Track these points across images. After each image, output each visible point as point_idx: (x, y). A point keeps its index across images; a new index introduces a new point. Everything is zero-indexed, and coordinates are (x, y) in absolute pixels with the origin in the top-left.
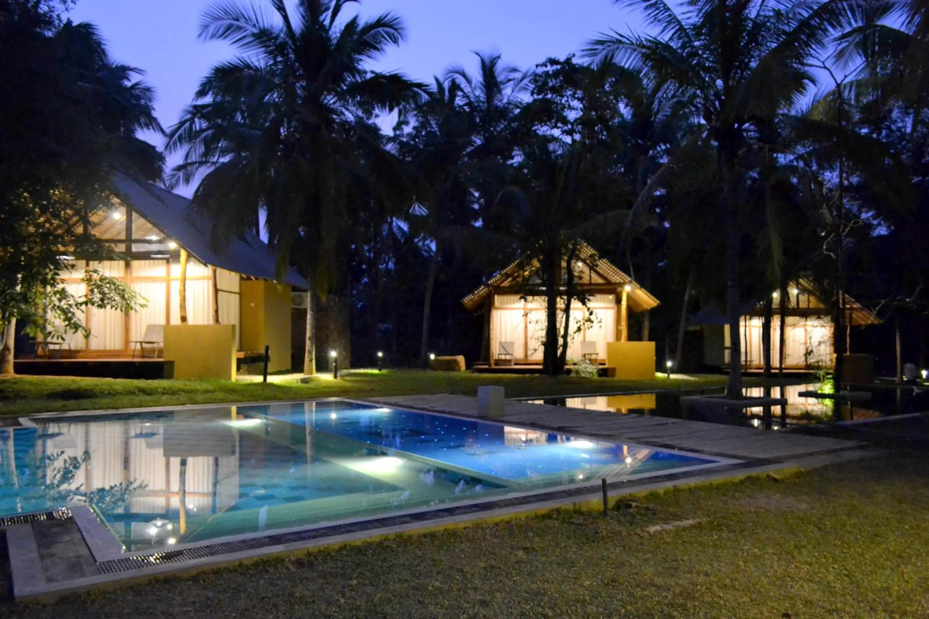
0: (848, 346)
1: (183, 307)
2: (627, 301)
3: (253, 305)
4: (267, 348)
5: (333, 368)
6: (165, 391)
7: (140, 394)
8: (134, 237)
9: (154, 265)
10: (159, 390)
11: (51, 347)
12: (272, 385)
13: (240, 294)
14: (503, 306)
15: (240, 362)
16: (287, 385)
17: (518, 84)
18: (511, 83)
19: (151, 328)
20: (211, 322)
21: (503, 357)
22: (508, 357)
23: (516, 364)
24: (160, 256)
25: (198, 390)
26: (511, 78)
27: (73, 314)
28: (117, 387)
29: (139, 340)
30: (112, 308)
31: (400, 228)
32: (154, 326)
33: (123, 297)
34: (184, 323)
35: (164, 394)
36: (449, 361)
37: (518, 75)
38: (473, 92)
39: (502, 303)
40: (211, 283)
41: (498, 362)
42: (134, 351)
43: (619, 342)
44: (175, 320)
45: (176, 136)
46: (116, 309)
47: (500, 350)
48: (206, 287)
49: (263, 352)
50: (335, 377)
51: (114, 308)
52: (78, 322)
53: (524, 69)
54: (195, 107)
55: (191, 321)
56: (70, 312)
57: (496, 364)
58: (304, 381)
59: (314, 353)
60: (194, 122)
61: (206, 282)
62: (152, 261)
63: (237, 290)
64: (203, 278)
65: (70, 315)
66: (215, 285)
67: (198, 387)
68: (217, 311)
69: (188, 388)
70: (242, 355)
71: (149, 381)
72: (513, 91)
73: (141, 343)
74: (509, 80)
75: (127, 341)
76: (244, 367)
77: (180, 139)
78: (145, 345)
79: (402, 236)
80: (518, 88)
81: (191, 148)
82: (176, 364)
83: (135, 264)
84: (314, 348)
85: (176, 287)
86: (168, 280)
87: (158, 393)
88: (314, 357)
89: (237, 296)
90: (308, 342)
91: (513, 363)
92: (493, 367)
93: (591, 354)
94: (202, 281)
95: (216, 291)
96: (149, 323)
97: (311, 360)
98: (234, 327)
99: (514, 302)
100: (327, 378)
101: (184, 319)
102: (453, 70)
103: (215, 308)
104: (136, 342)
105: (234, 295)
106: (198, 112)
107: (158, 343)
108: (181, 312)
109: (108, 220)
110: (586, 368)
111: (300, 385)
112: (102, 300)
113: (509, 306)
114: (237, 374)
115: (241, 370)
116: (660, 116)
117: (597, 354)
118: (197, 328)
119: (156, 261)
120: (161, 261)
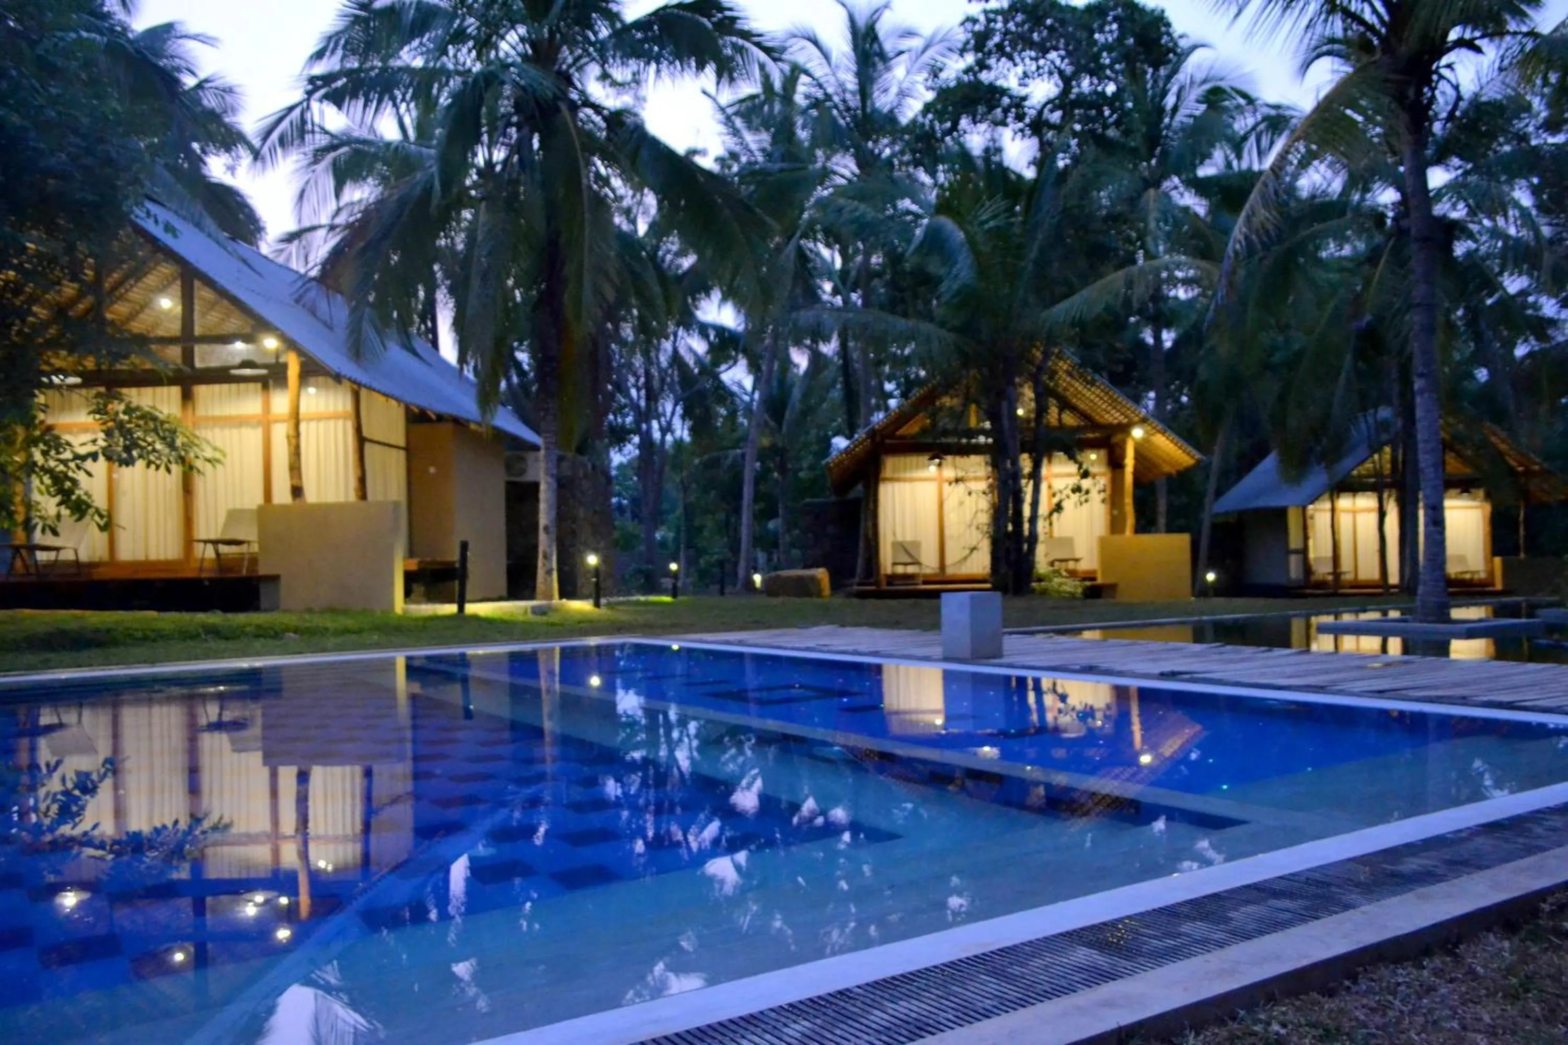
0: (1521, 541)
1: (295, 468)
2: (1136, 459)
3: (432, 470)
4: (464, 546)
5: (591, 589)
6: (261, 632)
7: (209, 637)
8: (198, 331)
9: (238, 393)
10: (248, 629)
11: (41, 556)
12: (476, 618)
13: (407, 449)
14: (896, 476)
15: (410, 578)
16: (506, 617)
17: (917, 58)
18: (904, 57)
19: (234, 516)
20: (352, 497)
21: (900, 570)
22: (911, 570)
23: (925, 583)
24: (248, 372)
25: (326, 629)
26: (902, 48)
27: (75, 482)
28: (160, 625)
29: (213, 536)
30: (148, 466)
31: (691, 350)
32: (242, 511)
33: (172, 446)
34: (298, 501)
35: (257, 636)
36: (800, 579)
37: (916, 43)
38: (834, 74)
39: (895, 470)
40: (350, 425)
41: (893, 578)
42: (203, 560)
43: (1117, 537)
44: (282, 495)
45: (275, 136)
46: (158, 467)
47: (894, 556)
48: (343, 433)
49: (454, 556)
50: (597, 604)
51: (153, 467)
52: (84, 498)
53: (927, 30)
54: (312, 80)
55: (312, 496)
56: (68, 478)
57: (889, 584)
58: (536, 611)
59: (554, 558)
60: (308, 107)
61: (340, 423)
62: (234, 386)
63: (402, 442)
64: (335, 417)
65: (68, 484)
66: (358, 429)
67: (329, 624)
68: (362, 481)
69: (307, 625)
70: (413, 565)
71: (230, 616)
72: (908, 72)
73: (215, 543)
74: (901, 53)
75: (189, 541)
76: (419, 589)
77: (282, 141)
78: (223, 549)
79: (695, 363)
80: (917, 65)
81: (307, 182)
82: (283, 581)
83: (202, 391)
84: (554, 549)
85: (280, 433)
86: (266, 423)
87: (246, 635)
88: (554, 565)
89: (402, 454)
90: (543, 537)
91: (921, 579)
92: (885, 587)
93: (1066, 560)
94: (332, 423)
95: (361, 441)
96: (231, 506)
97: (549, 572)
98: (396, 504)
99: (918, 467)
100: (581, 606)
101: (297, 491)
102: (796, 32)
103: (359, 473)
104: (206, 542)
105: (394, 451)
106: (316, 89)
107: (249, 542)
108: (292, 478)
109: (147, 311)
110: (1061, 584)
111: (531, 617)
112: (127, 449)
113: (908, 475)
114: (406, 602)
115: (413, 596)
116: (1179, 117)
117: (1077, 560)
118: (325, 511)
119: (242, 386)
120: (251, 386)
